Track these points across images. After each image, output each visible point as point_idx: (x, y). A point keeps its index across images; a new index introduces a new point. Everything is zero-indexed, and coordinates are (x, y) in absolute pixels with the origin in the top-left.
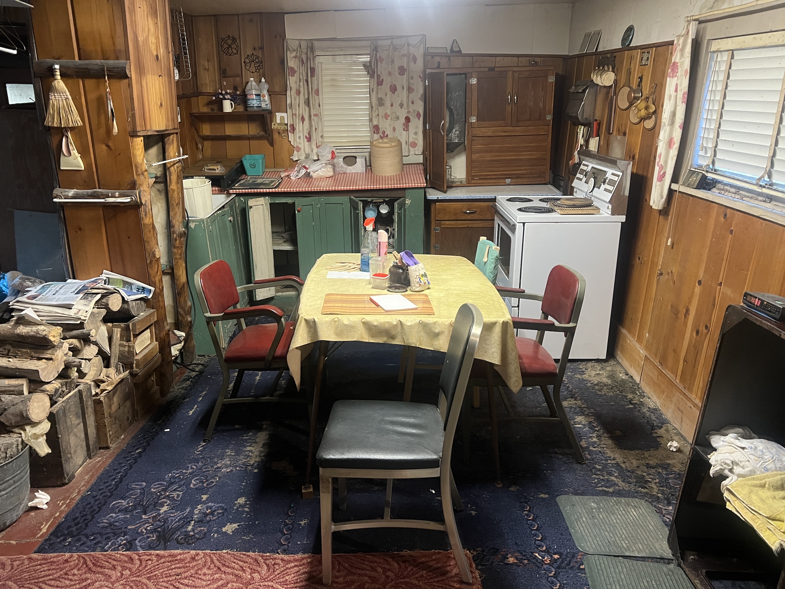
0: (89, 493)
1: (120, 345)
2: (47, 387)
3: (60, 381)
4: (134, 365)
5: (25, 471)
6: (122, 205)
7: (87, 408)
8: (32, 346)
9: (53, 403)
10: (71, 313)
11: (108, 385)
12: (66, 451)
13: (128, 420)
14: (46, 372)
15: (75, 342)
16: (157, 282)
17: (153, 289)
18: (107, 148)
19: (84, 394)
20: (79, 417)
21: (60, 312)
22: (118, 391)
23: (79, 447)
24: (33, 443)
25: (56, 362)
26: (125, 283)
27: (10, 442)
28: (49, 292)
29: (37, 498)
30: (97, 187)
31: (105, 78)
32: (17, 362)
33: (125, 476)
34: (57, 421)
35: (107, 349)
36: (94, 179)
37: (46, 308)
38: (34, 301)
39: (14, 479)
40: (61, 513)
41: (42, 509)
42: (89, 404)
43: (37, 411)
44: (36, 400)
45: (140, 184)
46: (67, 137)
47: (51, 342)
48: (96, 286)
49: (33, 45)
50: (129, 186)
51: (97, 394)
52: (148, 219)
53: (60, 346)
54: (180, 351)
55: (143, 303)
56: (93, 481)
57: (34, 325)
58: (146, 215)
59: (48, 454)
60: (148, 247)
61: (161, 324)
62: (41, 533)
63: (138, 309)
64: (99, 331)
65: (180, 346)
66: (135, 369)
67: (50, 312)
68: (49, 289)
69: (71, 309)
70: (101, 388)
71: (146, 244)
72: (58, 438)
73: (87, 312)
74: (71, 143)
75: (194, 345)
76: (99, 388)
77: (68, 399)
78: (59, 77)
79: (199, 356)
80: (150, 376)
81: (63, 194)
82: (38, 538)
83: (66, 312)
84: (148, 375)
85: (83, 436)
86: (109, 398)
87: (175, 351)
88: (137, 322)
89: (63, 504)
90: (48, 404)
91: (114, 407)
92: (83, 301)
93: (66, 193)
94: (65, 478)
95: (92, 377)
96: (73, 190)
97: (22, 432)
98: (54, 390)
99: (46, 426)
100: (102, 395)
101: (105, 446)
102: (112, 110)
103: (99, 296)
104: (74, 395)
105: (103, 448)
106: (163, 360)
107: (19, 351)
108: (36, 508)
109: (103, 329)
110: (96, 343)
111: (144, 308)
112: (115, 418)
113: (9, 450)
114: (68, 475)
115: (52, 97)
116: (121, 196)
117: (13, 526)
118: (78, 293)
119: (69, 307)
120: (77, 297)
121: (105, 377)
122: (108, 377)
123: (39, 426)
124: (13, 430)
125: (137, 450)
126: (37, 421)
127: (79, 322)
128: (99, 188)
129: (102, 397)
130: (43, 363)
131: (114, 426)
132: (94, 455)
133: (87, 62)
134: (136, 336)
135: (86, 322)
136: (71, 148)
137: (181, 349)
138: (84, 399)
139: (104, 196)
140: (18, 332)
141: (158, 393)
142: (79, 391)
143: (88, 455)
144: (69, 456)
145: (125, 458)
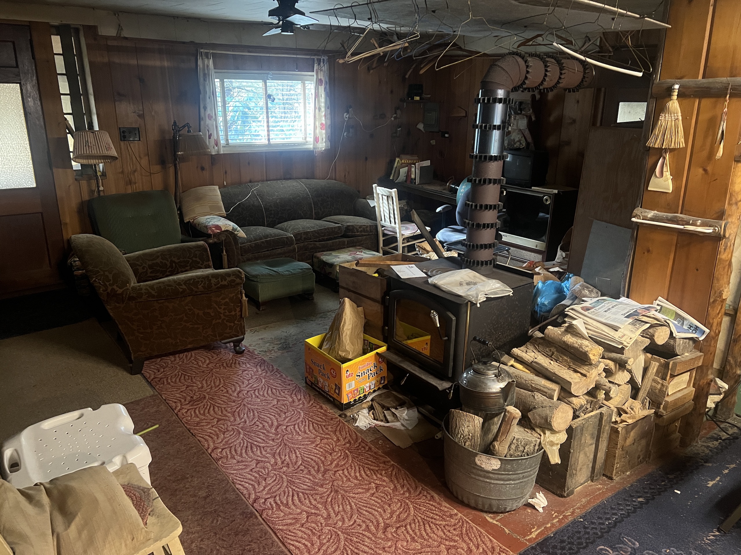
0: (582, 520)
1: (654, 380)
2: (574, 400)
3: (587, 397)
4: (662, 406)
5: (535, 471)
6: (701, 235)
7: (603, 432)
8: (573, 356)
9: (575, 417)
10: (616, 335)
11: (629, 418)
12: (573, 467)
13: (639, 458)
14: (577, 386)
15: (611, 364)
16: (715, 324)
17: (707, 331)
18: (703, 172)
19: (605, 418)
20: (594, 438)
21: (606, 331)
22: (638, 426)
23: (585, 466)
24: (548, 449)
25: (589, 380)
26: (678, 316)
27: (530, 439)
28: (602, 307)
29: (537, 498)
30: (680, 211)
31: (726, 96)
32: (556, 366)
33: (620, 522)
34: (573, 436)
35: (639, 379)
36: (679, 202)
37: (595, 323)
38: (586, 313)
39: (524, 474)
40: (553, 525)
41: (538, 510)
42: (607, 429)
43: (559, 421)
44: (562, 410)
45: (729, 215)
46: (664, 158)
47: (590, 359)
48: (648, 314)
49: (659, 65)
50: (715, 216)
51: (616, 422)
52: (726, 254)
53: (596, 366)
54: (717, 404)
55: (691, 342)
56: (589, 508)
57: (580, 337)
58: (725, 249)
59: (557, 464)
60: (716, 284)
61: (705, 371)
62: (530, 537)
63: (683, 348)
64: (637, 360)
65: (718, 398)
66: (661, 410)
67: (597, 328)
68: (603, 304)
69: (617, 331)
70: (622, 417)
71: (715, 281)
72: (570, 452)
73: (631, 338)
74: (666, 164)
75: (734, 403)
76: (620, 417)
77: (589, 418)
78: (675, 97)
79: (737, 415)
80: (674, 421)
81: (643, 214)
82: (526, 540)
83: (611, 333)
84: (673, 420)
85: (592, 457)
86: (626, 430)
87: (711, 402)
88: (679, 363)
89: (556, 517)
90: (571, 417)
91: (629, 441)
92: (630, 327)
93: (646, 214)
94: (565, 491)
95: (616, 403)
96: (653, 212)
97: (542, 434)
98: (579, 406)
99: (563, 437)
100: (621, 425)
101: (609, 475)
102: (723, 132)
103: (648, 325)
104: (595, 416)
105: (607, 476)
106: (694, 409)
107: (561, 357)
108: (533, 507)
109: (642, 358)
110: (630, 371)
111: (691, 348)
112: (627, 452)
113: (528, 446)
114: (568, 489)
115: (662, 118)
116: (703, 225)
117: (511, 514)
118: (628, 317)
119: (615, 329)
120: (626, 321)
121: (629, 409)
122: (632, 409)
123: (557, 435)
124: (536, 429)
125: (639, 497)
126: (556, 430)
127: (620, 347)
128: (681, 213)
129: (620, 427)
130: (577, 376)
131: (623, 460)
132: (597, 480)
133: (711, 80)
134: (673, 376)
135: (627, 349)
136: (665, 169)
137: (718, 402)
138: (603, 424)
139: (684, 223)
140: (565, 340)
141: (678, 441)
142: (601, 414)
143: (591, 477)
144: (574, 472)
145: (625, 500)
